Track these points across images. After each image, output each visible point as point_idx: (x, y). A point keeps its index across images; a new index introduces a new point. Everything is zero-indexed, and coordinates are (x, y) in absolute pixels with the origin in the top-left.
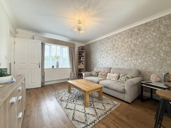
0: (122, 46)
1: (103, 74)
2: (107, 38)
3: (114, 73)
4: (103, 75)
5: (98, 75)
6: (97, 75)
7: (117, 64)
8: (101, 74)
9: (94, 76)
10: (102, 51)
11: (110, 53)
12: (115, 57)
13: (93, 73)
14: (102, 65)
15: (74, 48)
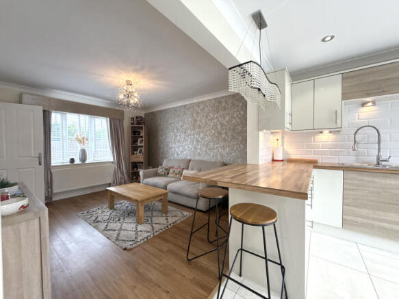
0: (206, 124)
1: (176, 172)
2: (185, 106)
3: (192, 169)
4: (176, 174)
5: (168, 173)
6: (166, 174)
7: (199, 154)
8: (174, 171)
9: (162, 176)
10: (177, 129)
11: (190, 135)
12: (198, 141)
13: (160, 170)
14: (178, 154)
15: (121, 120)
